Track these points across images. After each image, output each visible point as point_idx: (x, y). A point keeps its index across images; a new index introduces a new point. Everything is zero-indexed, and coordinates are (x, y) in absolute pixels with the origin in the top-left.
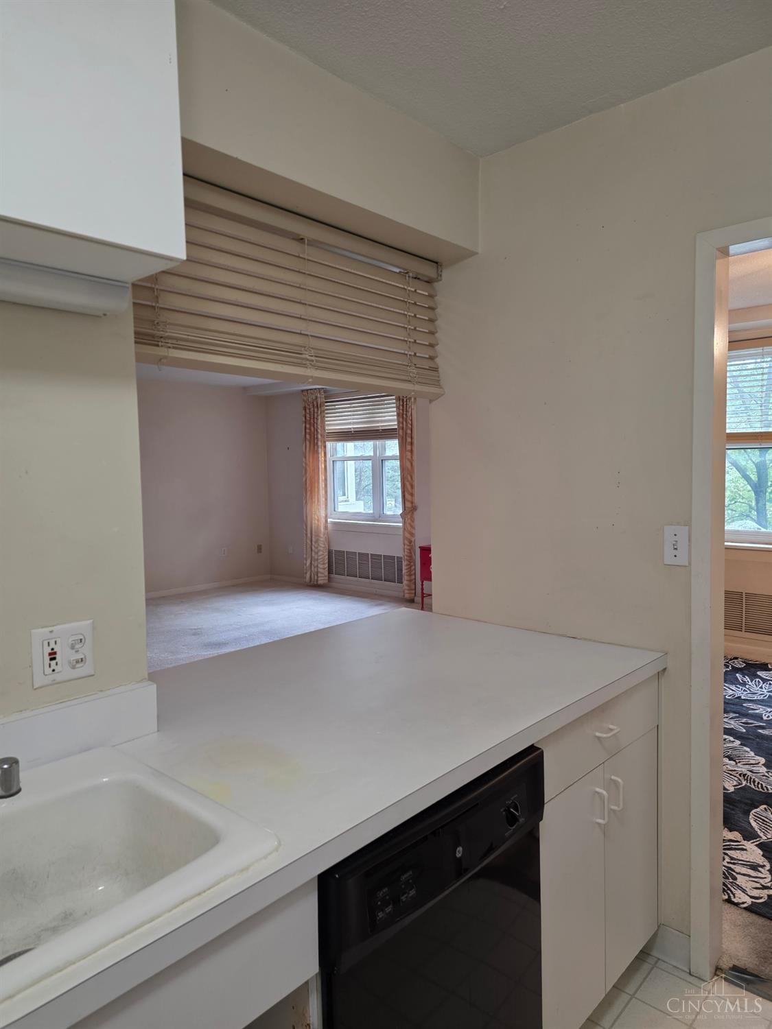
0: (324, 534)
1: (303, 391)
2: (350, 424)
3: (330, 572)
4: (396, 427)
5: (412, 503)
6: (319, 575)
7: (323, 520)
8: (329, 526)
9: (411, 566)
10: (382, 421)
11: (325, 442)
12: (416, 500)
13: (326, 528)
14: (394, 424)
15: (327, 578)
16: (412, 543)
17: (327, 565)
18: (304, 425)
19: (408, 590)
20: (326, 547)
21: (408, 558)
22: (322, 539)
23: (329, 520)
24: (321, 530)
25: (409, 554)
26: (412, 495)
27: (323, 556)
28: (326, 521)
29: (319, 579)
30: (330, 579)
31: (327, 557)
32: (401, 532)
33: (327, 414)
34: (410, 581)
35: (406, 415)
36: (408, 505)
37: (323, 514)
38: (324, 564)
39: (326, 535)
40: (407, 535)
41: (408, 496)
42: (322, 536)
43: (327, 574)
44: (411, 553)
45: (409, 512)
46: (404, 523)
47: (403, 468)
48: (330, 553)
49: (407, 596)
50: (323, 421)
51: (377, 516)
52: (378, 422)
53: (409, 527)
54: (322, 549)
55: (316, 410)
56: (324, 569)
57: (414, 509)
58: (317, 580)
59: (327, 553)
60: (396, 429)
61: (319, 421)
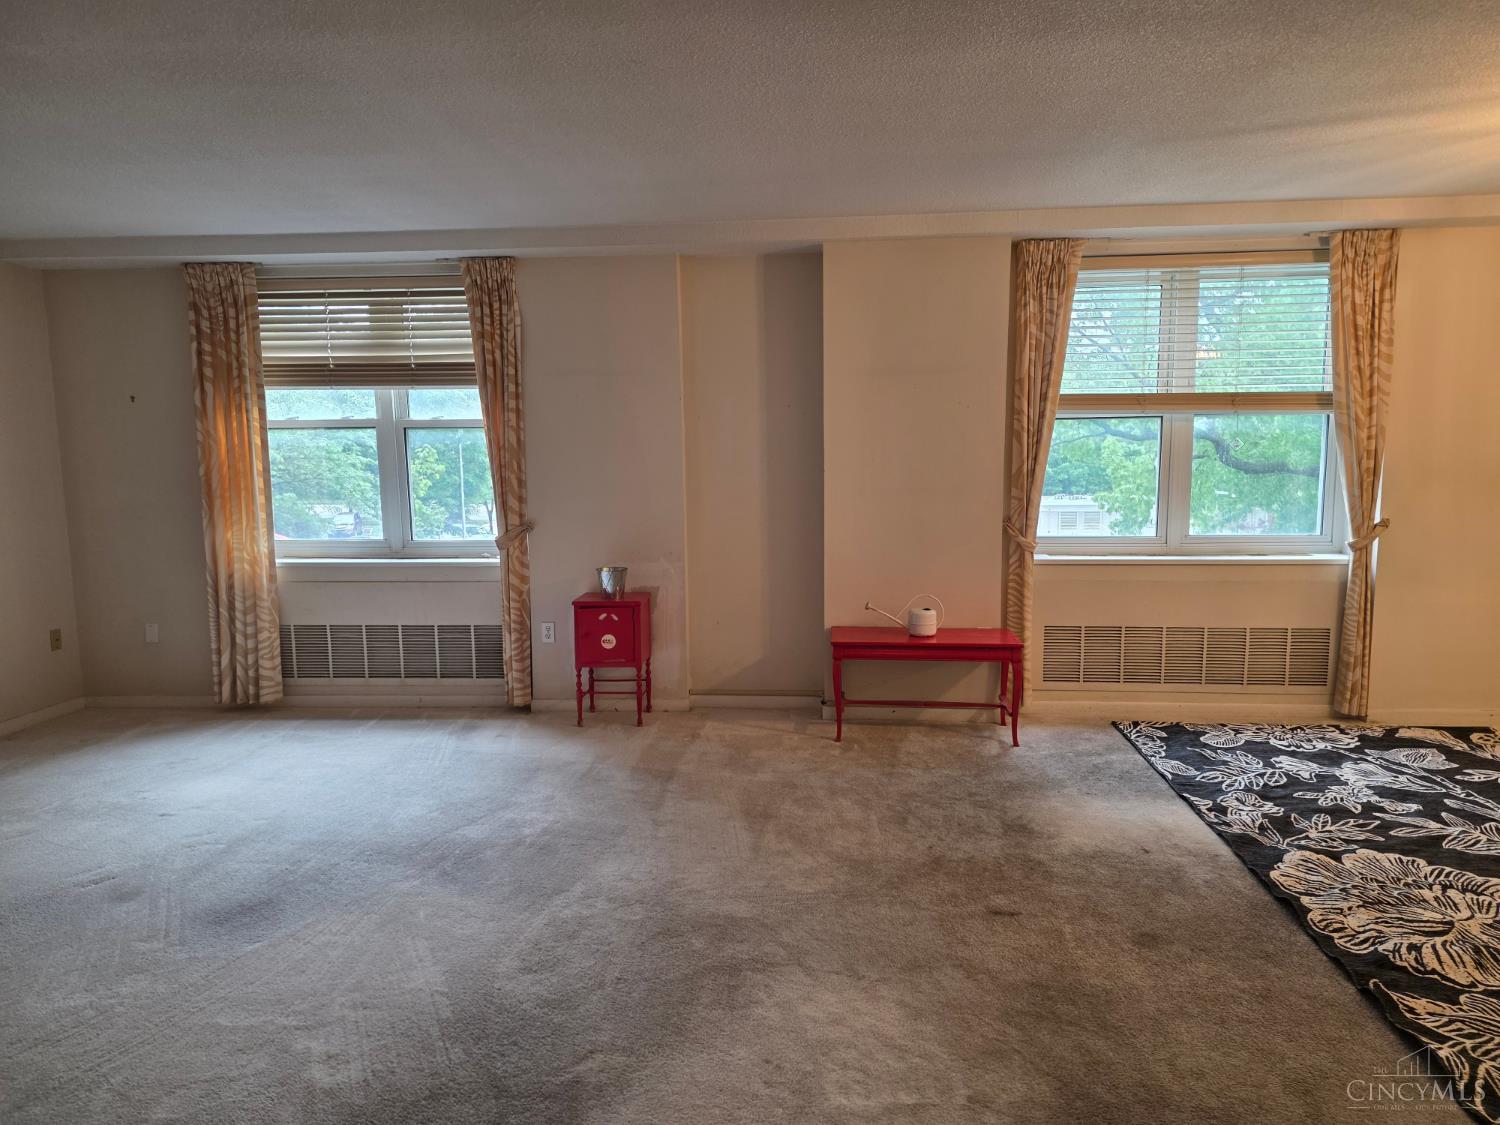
0: (270, 591)
1: (186, 265)
2: (324, 348)
3: (286, 672)
4: (473, 361)
5: (521, 516)
6: (263, 683)
7: (265, 562)
8: (279, 573)
9: (524, 642)
10: (416, 347)
11: (260, 386)
12: (531, 512)
13: (272, 578)
14: (468, 354)
15: (281, 687)
16: (525, 596)
17: (278, 660)
18: (194, 345)
19: (521, 689)
20: (273, 621)
21: (517, 627)
22: (266, 603)
23: (278, 561)
24: (262, 584)
25: (519, 620)
26: (521, 500)
27: (269, 638)
28: (272, 563)
29: (262, 692)
30: (286, 690)
31: (278, 642)
32: (499, 575)
33: (263, 322)
34: (522, 671)
35: (501, 336)
36: (514, 520)
37: (264, 548)
38: (272, 658)
39: (273, 595)
40: (514, 580)
41: (513, 503)
42: (265, 596)
43: (279, 678)
44: (521, 616)
45: (516, 537)
46: (507, 558)
47: (497, 447)
48: (284, 633)
49: (518, 701)
50: (255, 341)
51: (396, 544)
52: (407, 347)
53: (517, 566)
54: (267, 625)
55: (232, 312)
56: (274, 669)
57: (526, 527)
58: (257, 696)
59: (276, 635)
60: (473, 364)
61: (245, 338)
